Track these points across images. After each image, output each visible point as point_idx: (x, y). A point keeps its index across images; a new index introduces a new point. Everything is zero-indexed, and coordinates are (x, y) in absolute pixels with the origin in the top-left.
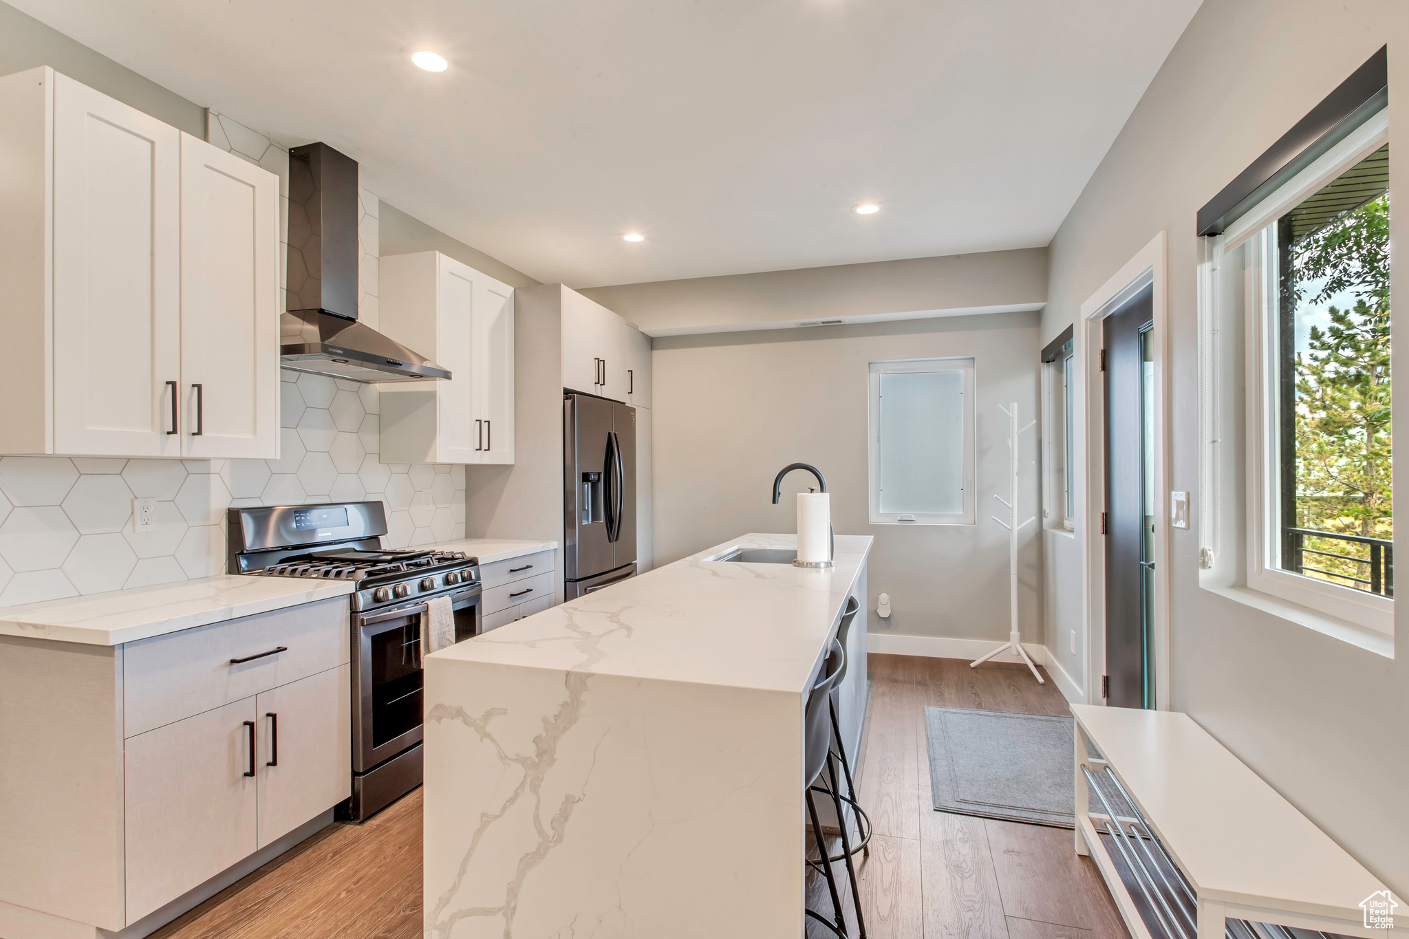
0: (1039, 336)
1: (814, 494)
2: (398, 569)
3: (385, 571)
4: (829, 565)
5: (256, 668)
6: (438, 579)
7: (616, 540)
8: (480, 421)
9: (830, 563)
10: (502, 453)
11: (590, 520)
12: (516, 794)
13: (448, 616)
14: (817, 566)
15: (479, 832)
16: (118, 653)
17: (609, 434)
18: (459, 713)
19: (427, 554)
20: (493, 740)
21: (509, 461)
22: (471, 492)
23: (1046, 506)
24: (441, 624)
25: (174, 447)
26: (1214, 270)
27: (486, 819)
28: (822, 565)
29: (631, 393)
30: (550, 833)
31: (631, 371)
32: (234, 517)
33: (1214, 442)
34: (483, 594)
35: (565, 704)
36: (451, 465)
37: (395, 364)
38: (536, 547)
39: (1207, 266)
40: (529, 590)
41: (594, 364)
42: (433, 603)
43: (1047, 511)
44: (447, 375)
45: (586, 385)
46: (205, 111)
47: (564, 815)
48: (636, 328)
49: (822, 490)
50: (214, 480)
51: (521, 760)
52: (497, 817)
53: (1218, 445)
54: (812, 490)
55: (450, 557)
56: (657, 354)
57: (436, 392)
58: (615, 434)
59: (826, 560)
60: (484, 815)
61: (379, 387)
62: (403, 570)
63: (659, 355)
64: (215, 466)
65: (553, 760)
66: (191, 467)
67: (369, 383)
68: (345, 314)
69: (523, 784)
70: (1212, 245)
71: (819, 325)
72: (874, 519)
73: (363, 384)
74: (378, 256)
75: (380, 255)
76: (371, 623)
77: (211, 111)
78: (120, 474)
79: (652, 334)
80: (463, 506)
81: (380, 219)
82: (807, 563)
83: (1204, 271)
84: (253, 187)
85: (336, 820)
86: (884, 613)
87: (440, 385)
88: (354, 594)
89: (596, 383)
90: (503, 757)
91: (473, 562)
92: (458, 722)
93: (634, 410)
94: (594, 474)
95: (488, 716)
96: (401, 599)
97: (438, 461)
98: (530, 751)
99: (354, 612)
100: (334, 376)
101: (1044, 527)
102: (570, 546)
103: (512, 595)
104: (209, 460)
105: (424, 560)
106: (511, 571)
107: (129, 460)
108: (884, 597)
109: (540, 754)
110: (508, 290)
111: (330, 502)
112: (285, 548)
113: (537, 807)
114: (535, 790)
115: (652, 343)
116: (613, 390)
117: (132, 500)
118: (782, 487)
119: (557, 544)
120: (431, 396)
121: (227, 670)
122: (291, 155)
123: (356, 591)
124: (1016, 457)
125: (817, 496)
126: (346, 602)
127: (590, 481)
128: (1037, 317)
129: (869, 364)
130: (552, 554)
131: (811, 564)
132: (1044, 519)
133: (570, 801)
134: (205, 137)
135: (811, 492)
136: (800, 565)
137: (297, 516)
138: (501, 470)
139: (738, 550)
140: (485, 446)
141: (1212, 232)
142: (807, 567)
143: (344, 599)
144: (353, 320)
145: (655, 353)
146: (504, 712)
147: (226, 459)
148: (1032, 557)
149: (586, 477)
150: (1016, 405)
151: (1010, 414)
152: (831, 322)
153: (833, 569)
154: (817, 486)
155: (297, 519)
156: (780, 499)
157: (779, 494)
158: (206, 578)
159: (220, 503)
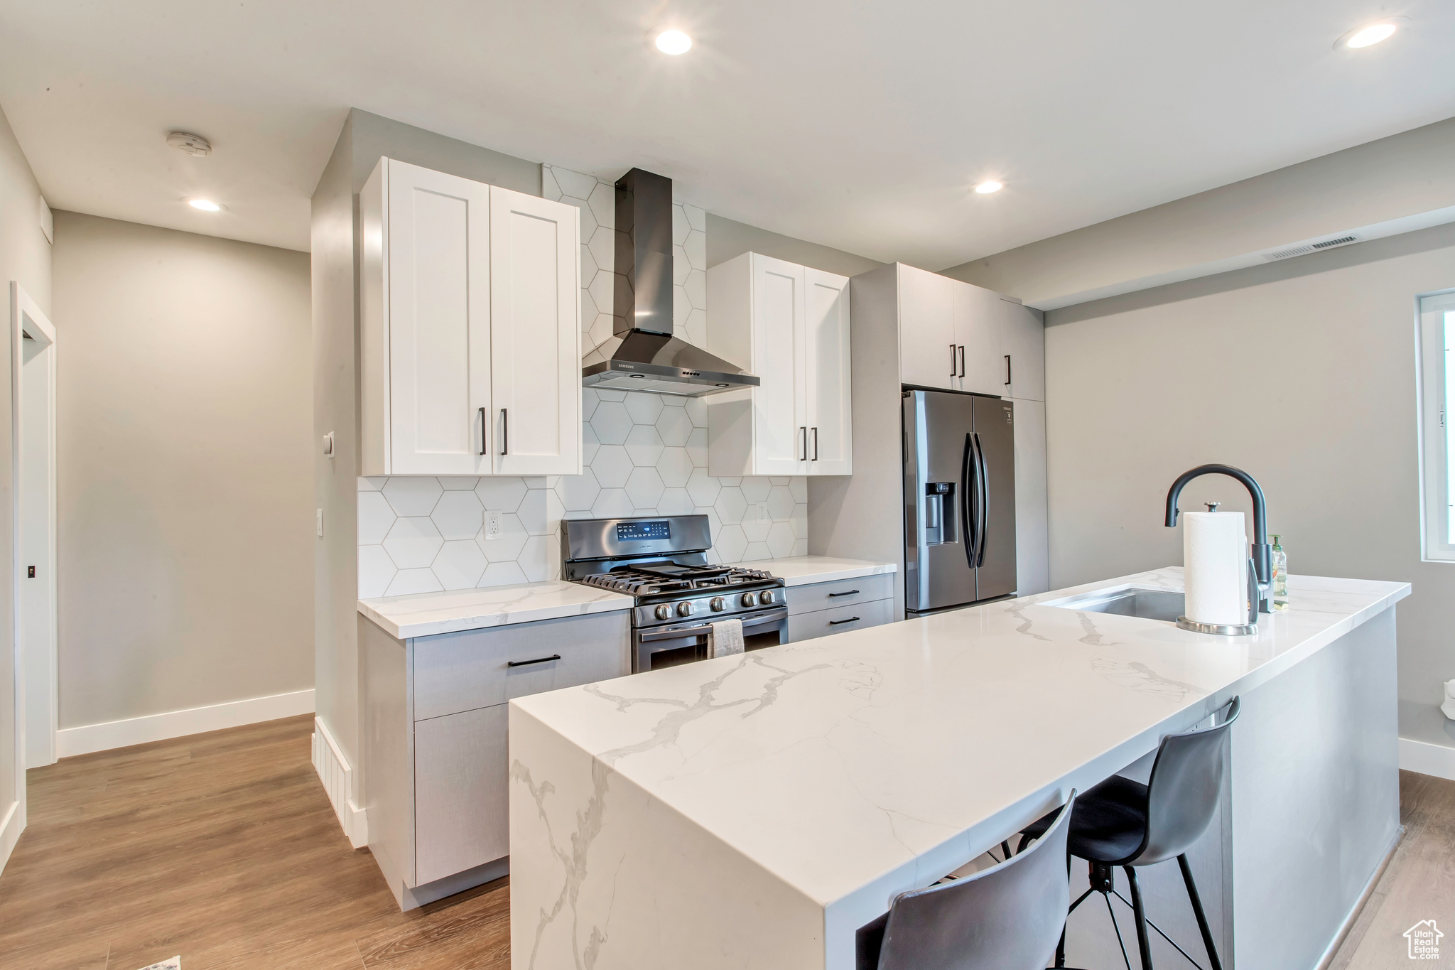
1: (1213, 514)
2: (687, 586)
3: (677, 587)
4: (1243, 631)
5: (533, 673)
6: (729, 601)
7: (979, 565)
8: (805, 428)
9: (1247, 628)
10: (836, 462)
11: (942, 539)
12: (562, 900)
13: (736, 641)
14: (1220, 631)
16: (409, 645)
17: (968, 435)
18: (527, 776)
19: (726, 572)
21: (845, 470)
22: (812, 506)
24: (728, 648)
25: (485, 467)
28: (1230, 631)
29: (1009, 383)
31: (1009, 357)
32: (567, 528)
34: (790, 619)
35: (592, 803)
36: (790, 477)
38: (867, 569)
40: (855, 619)
41: (947, 353)
42: (718, 625)
44: (755, 382)
45: (933, 379)
46: (541, 165)
47: (593, 955)
48: (1018, 302)
50: (550, 495)
51: (563, 857)
54: (1211, 507)
55: (757, 575)
56: (1052, 332)
57: (751, 400)
58: (976, 436)
59: (1238, 623)
61: (708, 400)
62: (692, 587)
64: (550, 483)
65: (584, 871)
66: (531, 483)
67: (697, 397)
68: (661, 331)
69: (565, 889)
71: (1310, 252)
73: (690, 398)
74: (705, 270)
75: (707, 268)
76: (651, 641)
77: (544, 165)
78: (474, 490)
79: (1045, 308)
80: (805, 521)
81: (707, 232)
82: (1201, 625)
84: (556, 222)
87: (755, 392)
88: (633, 608)
89: (951, 375)
90: (553, 847)
91: (779, 584)
93: (1010, 404)
94: (945, 484)
95: (543, 789)
96: (685, 618)
97: (754, 474)
99: (634, 627)
100: (660, 393)
102: (912, 570)
103: (832, 623)
104: (546, 477)
105: (720, 577)
106: (831, 595)
107: (480, 477)
109: (576, 857)
110: (842, 281)
111: (657, 515)
113: (575, 927)
114: (573, 902)
115: (1044, 318)
116: (979, 381)
117: (483, 513)
119: (895, 567)
120: (747, 404)
121: (505, 672)
122: (617, 188)
123: (635, 606)
126: (627, 616)
127: (939, 494)
130: (890, 578)
131: (1208, 627)
135: (1210, 511)
136: (1187, 625)
137: (620, 529)
138: (840, 482)
139: (1129, 591)
140: (811, 455)
142: (1200, 631)
143: (624, 613)
144: (669, 336)
145: (1049, 330)
147: (560, 475)
149: (932, 489)
152: (1333, 243)
153: (1254, 638)
155: (620, 531)
157: (1177, 511)
158: (544, 583)
159: (556, 514)
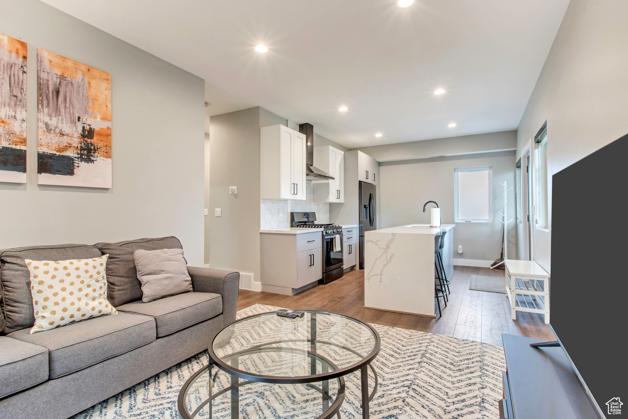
0: (515, 159)
1: (435, 208)
4: (440, 227)
5: (311, 244)
7: (372, 226)
8: (338, 190)
10: (341, 200)
11: (365, 219)
12: (383, 254)
14: (436, 227)
15: (376, 261)
16: (297, 235)
18: (372, 241)
20: (378, 246)
21: (343, 202)
22: (331, 211)
23: (518, 216)
26: (539, 151)
27: (377, 259)
28: (438, 227)
29: (374, 180)
30: (389, 260)
31: (374, 174)
32: (292, 214)
33: (539, 193)
35: (391, 239)
37: (325, 176)
38: (353, 226)
39: (537, 150)
40: (351, 237)
41: (365, 173)
42: (336, 236)
43: (518, 217)
44: (333, 178)
45: (363, 179)
46: (287, 120)
47: (392, 257)
48: (375, 160)
49: (438, 207)
50: (288, 205)
51: (383, 248)
52: (379, 259)
53: (540, 193)
54: (435, 207)
55: (336, 226)
58: (371, 193)
60: (376, 258)
61: (313, 182)
63: (382, 168)
65: (389, 248)
68: (311, 164)
69: (384, 253)
70: (539, 145)
71: (437, 157)
72: (456, 221)
73: (311, 181)
78: (277, 203)
79: (379, 162)
83: (536, 151)
84: (302, 139)
85: (318, 284)
86: (460, 252)
87: (330, 181)
88: (323, 231)
89: (366, 178)
90: (380, 248)
91: (341, 227)
92: (371, 243)
93: (375, 186)
94: (367, 205)
95: (377, 241)
96: (330, 234)
97: (327, 201)
98: (385, 247)
99: (323, 235)
101: (517, 223)
102: (361, 227)
103: (348, 238)
106: (348, 231)
108: (460, 247)
109: (387, 247)
110: (342, 152)
111: (306, 212)
112: (299, 222)
113: (387, 256)
114: (386, 253)
115: (380, 164)
116: (370, 181)
117: (279, 209)
118: (426, 208)
119: (357, 226)
120: (328, 184)
121: (307, 243)
122: (300, 126)
124: (506, 199)
125: (437, 209)
126: (322, 233)
127: (366, 208)
128: (514, 153)
129: (455, 169)
130: (356, 228)
132: (517, 220)
133: (393, 255)
134: (287, 126)
136: (432, 227)
137: (302, 215)
138: (341, 204)
140: (339, 198)
141: (538, 142)
144: (312, 166)
145: (381, 167)
146: (380, 240)
148: (513, 233)
149: (365, 206)
150: (506, 182)
151: (504, 185)
152: (441, 156)
154: (436, 206)
156: (426, 211)
159: (290, 211)
